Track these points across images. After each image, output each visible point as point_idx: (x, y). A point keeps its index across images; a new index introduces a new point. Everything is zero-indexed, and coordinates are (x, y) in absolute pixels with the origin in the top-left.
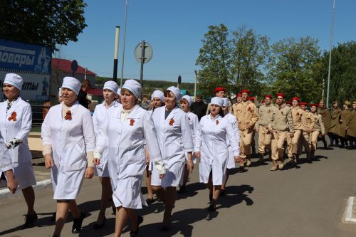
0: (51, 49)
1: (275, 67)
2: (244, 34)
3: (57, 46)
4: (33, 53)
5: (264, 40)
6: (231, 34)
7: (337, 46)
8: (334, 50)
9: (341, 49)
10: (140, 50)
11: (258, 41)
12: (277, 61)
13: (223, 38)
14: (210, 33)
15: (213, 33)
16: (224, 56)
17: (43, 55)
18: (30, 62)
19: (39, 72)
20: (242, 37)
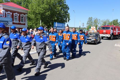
0: (65, 24)
1: (102, 25)
2: (96, 19)
3: (65, 23)
4: (62, 24)
5: (99, 20)
6: (93, 19)
7: (113, 20)
8: (113, 21)
9: (114, 21)
10: (83, 24)
11: (98, 20)
12: (102, 24)
13: (92, 20)
14: (89, 18)
15: (89, 19)
16: (92, 23)
17: (64, 25)
18: (62, 26)
19: (63, 28)
20: (95, 19)
